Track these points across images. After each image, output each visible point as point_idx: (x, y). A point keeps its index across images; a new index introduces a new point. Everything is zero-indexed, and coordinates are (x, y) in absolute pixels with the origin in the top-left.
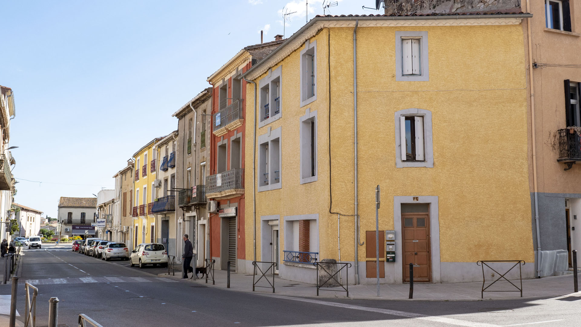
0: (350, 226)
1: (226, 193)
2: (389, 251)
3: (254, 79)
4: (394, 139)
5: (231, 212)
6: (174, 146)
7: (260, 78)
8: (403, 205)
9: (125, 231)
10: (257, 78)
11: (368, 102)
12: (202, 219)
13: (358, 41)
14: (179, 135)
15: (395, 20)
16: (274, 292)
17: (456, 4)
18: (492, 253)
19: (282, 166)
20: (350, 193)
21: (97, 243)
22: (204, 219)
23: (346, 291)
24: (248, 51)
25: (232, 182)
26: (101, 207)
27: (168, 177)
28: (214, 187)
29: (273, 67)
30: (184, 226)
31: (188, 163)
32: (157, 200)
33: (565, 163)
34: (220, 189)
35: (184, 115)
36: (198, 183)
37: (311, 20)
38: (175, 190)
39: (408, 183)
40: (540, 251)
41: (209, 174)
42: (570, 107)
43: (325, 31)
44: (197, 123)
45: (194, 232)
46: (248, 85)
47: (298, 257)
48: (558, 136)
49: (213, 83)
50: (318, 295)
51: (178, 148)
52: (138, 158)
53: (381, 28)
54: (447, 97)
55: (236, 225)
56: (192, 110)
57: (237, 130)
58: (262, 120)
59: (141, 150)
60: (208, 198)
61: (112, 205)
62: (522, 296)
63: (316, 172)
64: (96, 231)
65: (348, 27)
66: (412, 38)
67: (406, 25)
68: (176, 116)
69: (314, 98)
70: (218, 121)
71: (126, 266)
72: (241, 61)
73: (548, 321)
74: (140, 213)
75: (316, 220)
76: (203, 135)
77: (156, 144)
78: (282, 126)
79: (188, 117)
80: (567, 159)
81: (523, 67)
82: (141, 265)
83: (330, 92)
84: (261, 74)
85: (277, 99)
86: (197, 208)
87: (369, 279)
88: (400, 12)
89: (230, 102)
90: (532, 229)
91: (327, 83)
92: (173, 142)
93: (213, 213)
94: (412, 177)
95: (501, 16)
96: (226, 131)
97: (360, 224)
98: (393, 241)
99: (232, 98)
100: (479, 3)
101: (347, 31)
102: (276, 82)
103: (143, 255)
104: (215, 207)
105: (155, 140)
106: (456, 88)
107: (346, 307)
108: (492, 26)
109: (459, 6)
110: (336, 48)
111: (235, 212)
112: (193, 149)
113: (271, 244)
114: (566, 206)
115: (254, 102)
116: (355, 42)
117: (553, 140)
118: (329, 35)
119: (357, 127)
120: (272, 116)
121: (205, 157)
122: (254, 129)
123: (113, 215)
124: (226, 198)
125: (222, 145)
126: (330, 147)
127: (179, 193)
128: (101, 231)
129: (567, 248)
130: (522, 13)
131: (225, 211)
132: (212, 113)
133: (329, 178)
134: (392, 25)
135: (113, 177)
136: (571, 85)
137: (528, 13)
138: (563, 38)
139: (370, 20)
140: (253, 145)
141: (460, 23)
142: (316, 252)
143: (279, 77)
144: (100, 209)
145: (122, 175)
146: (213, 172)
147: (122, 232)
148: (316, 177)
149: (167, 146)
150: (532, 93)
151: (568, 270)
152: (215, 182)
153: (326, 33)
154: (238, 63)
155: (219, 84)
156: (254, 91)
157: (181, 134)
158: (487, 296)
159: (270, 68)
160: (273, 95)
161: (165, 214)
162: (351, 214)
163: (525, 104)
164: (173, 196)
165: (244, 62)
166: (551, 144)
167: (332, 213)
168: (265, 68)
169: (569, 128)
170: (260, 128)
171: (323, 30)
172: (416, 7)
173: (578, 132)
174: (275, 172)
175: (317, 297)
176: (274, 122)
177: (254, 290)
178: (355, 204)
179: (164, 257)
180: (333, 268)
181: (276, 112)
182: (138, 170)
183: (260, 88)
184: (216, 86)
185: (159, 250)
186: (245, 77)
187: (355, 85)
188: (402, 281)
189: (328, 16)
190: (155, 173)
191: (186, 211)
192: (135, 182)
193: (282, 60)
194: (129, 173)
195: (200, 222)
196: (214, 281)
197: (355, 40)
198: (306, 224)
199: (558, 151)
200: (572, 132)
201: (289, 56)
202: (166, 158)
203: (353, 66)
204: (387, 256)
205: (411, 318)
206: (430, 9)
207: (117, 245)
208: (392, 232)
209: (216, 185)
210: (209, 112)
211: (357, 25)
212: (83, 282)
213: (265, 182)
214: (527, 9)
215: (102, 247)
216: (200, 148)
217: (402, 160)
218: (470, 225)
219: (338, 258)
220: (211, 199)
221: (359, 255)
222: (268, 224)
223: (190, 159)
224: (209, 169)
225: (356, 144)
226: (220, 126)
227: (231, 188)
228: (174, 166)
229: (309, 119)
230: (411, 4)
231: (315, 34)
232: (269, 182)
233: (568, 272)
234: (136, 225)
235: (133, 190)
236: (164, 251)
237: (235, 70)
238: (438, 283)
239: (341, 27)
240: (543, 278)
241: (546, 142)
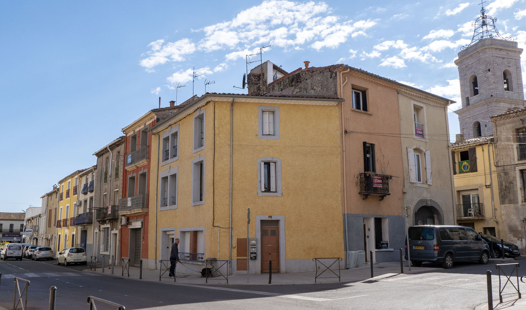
0: (227, 235)
1: (135, 211)
2: (253, 252)
3: (158, 132)
4: (256, 177)
5: (137, 224)
6: (93, 176)
7: (162, 131)
8: (262, 221)
9: (49, 238)
10: (160, 131)
11: (240, 152)
12: (114, 229)
13: (234, 111)
14: (97, 169)
15: (259, 98)
16: (175, 281)
17: (296, 89)
18: (319, 253)
19: (178, 193)
20: (227, 213)
21: (27, 247)
22: (116, 230)
23: (225, 279)
24: (154, 112)
25: (140, 203)
26: (28, 220)
27: (87, 198)
28: (125, 207)
29: (173, 124)
30: (100, 234)
31: (104, 189)
32: (78, 216)
33: (363, 195)
34: (130, 208)
35: (102, 155)
36: (112, 204)
37: (202, 95)
38: (93, 208)
39: (265, 206)
40: (348, 252)
41: (121, 198)
42: (367, 159)
43: (211, 103)
44: (112, 160)
45: (108, 239)
46: (153, 136)
47: (189, 257)
48: (359, 178)
49: (126, 133)
50: (207, 282)
51: (97, 178)
52: (63, 184)
53: (249, 103)
54: (291, 150)
55: (142, 234)
56: (109, 151)
57: (144, 167)
58: (163, 161)
59: (66, 179)
60: (120, 214)
61: (39, 218)
62: (340, 281)
63: (204, 198)
64: (24, 238)
65: (228, 102)
66: (269, 110)
67: (265, 102)
68: (96, 155)
69: (203, 147)
70: (129, 160)
71: (54, 265)
72: (148, 119)
73: (359, 296)
74: (63, 225)
75: (203, 231)
76: (117, 169)
77: (78, 174)
78: (178, 166)
79: (105, 156)
80: (365, 192)
81: (338, 133)
82: (67, 264)
83: (214, 144)
84: (163, 129)
85: (175, 147)
86: (111, 222)
87: (239, 271)
88: (259, 92)
89: (138, 147)
90: (344, 238)
91: (212, 138)
92: (93, 173)
93: (124, 225)
94: (268, 203)
95: (325, 99)
96: (135, 167)
97: (233, 234)
98: (255, 245)
99: (141, 144)
100: (311, 90)
101: (226, 104)
102: (175, 135)
103: (68, 256)
104: (125, 221)
105: (77, 172)
106: (297, 145)
107: (229, 290)
108: (320, 105)
109: (298, 90)
110: (219, 115)
111: (141, 225)
112: (109, 179)
113: (168, 247)
114: (364, 222)
115: (158, 148)
116: (232, 111)
117: (356, 180)
118: (215, 106)
119: (232, 168)
120: (171, 158)
121: (118, 185)
122: (157, 167)
123: (39, 226)
124: (134, 215)
125: (132, 177)
126: (214, 181)
127: (97, 211)
128: (28, 238)
129: (364, 249)
130: (339, 98)
131: (133, 224)
132: (125, 155)
133: (213, 202)
134: (256, 102)
135: (41, 198)
136: (367, 145)
137: (342, 99)
138: (363, 115)
139: (242, 97)
140: (156, 178)
141: (300, 103)
142: (202, 253)
143: (177, 132)
144: (27, 222)
145: (48, 196)
146: (124, 196)
147: (47, 239)
148: (203, 202)
149: (87, 176)
150: (344, 149)
151: (365, 264)
152: (127, 203)
153: (213, 104)
154: (146, 120)
155: (131, 133)
156: (158, 141)
157: (99, 168)
158: (320, 281)
159: (170, 125)
160: (172, 143)
161: (84, 226)
162: (227, 227)
163: (340, 156)
164: (91, 213)
165: (150, 120)
166: (355, 182)
167: (214, 226)
168: (167, 125)
169: (366, 172)
170: (161, 166)
171: (211, 102)
172: (270, 89)
173: (371, 175)
174: (172, 197)
175: (206, 284)
176: (173, 163)
177: (160, 280)
178: (230, 220)
179: (84, 257)
180: (214, 264)
181: (173, 156)
182: (62, 193)
183: (163, 138)
184: (128, 135)
185: (80, 252)
186: (152, 131)
187: (231, 140)
188: (260, 272)
189: (215, 93)
190: (76, 195)
191: (102, 224)
192: (60, 202)
193: (180, 120)
194: (54, 196)
195: (113, 232)
196: (129, 275)
197: (232, 110)
198: (195, 234)
199: (359, 187)
200: (368, 175)
201: (185, 118)
202: (86, 186)
203: (230, 128)
204: (251, 256)
205: (274, 296)
206: (279, 91)
207: (44, 249)
208: (254, 239)
209: (127, 206)
210: (122, 153)
211: (233, 101)
212: (28, 277)
213: (164, 204)
214: (341, 96)
215: (31, 250)
216: (114, 178)
217: (262, 191)
218: (305, 234)
219: (218, 258)
220: (122, 216)
221: (232, 255)
222: (166, 234)
223: (106, 186)
224: (121, 194)
225: (231, 180)
226: (131, 163)
227: (139, 208)
228: (93, 191)
229: (199, 162)
230: (266, 87)
231: (204, 105)
232: (168, 204)
233: (365, 265)
234: (59, 233)
235: (58, 207)
236: (84, 253)
237: (144, 125)
238: (284, 273)
239: (223, 101)
240: (350, 269)
241: (352, 181)
